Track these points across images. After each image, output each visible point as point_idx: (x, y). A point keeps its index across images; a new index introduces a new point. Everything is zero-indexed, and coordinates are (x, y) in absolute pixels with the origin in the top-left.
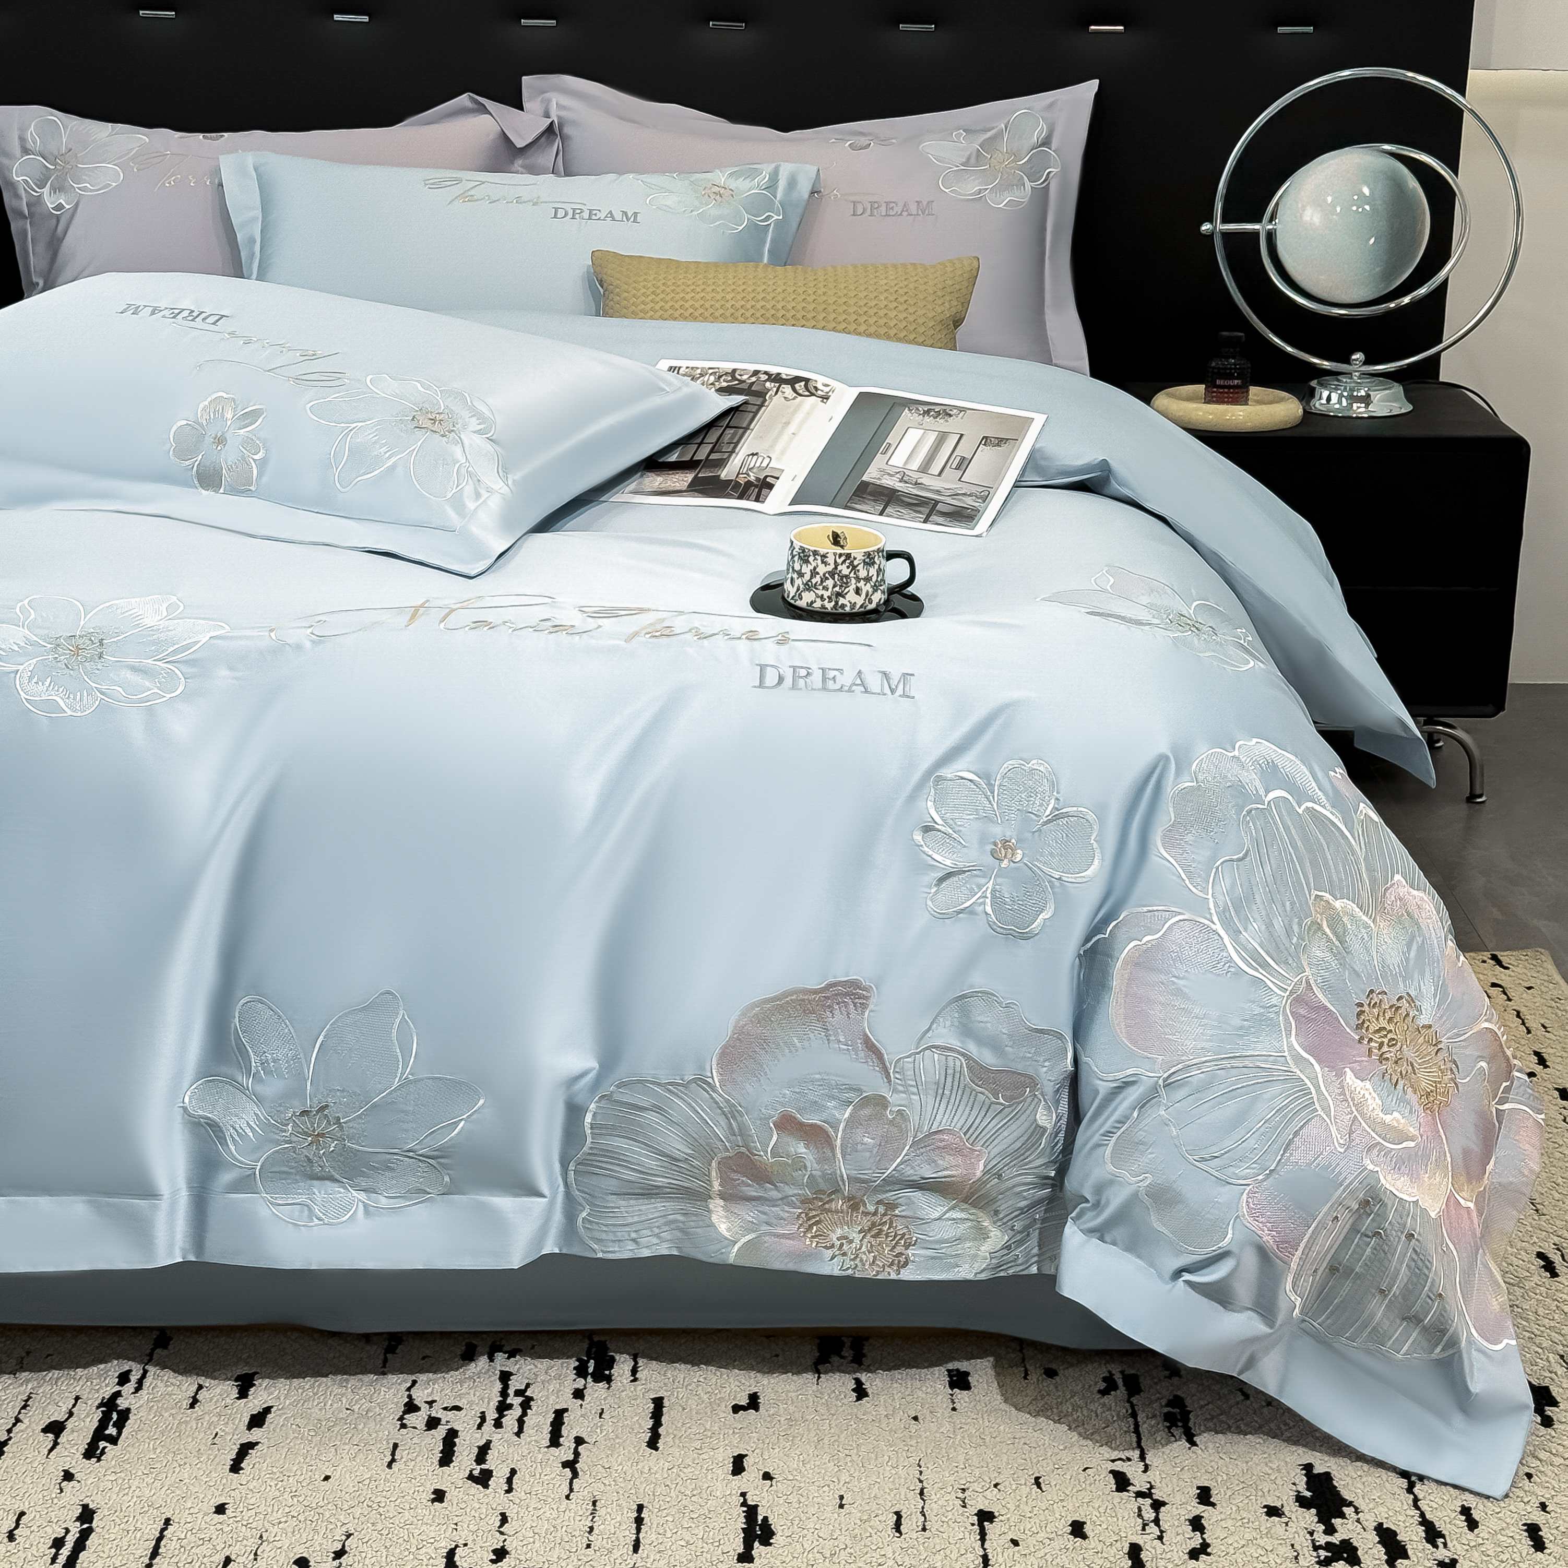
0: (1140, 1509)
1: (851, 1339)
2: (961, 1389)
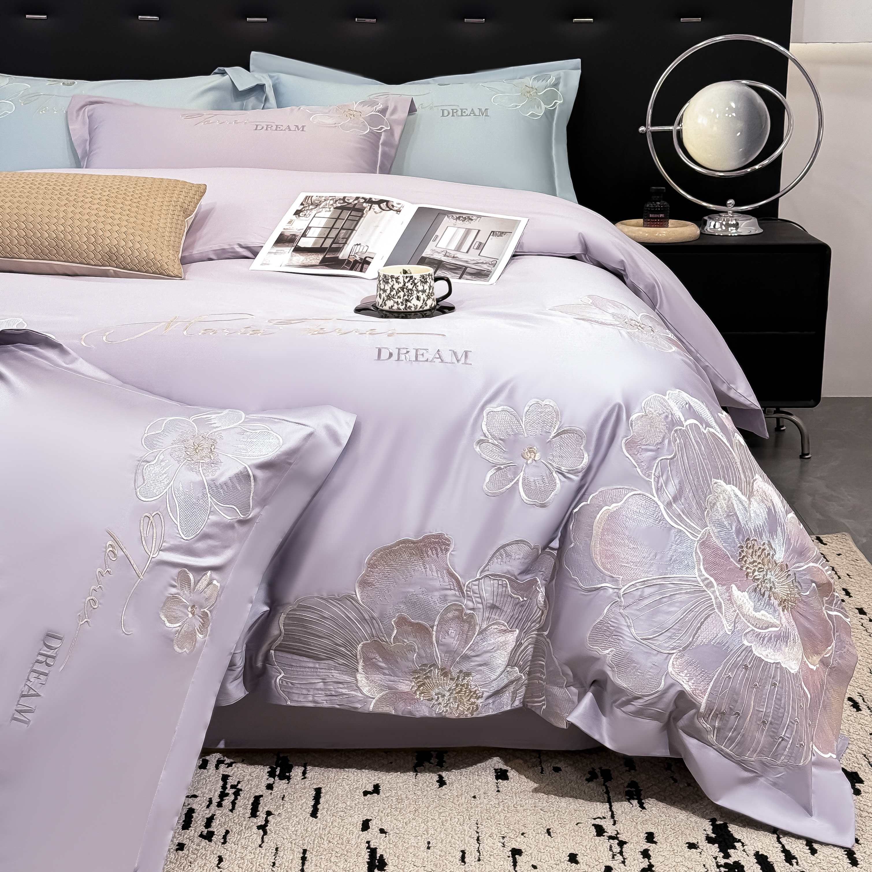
0: (611, 847)
1: (436, 753)
2: (502, 779)
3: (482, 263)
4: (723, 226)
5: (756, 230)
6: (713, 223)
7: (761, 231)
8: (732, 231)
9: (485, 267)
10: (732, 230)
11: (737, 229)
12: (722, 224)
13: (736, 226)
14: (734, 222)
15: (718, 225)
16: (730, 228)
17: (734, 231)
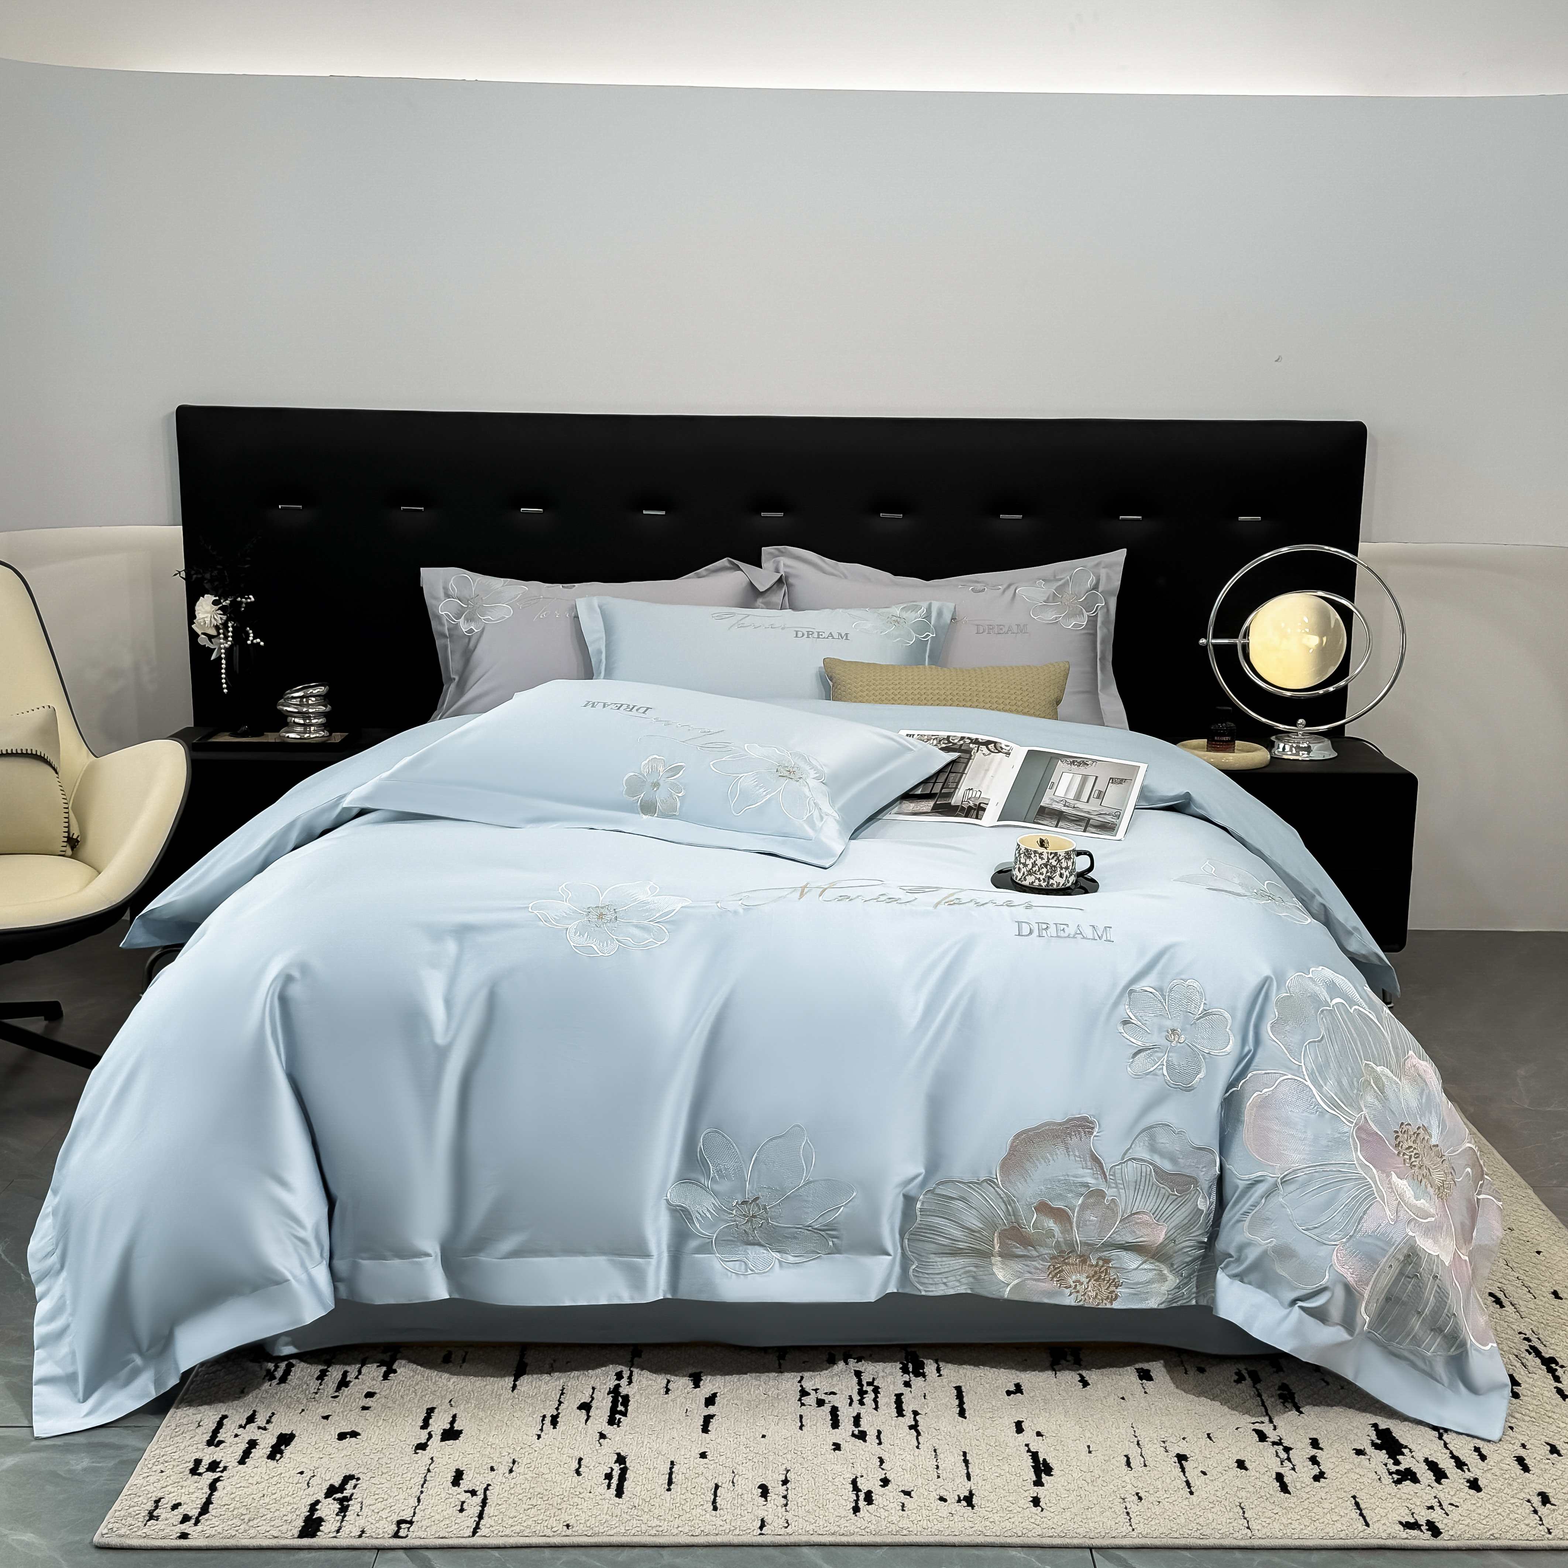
1: (1073, 1349)
2: (1146, 1380)
3: (1105, 814)
4: (1293, 749)
5: (1330, 754)
6: (1282, 745)
7: (1335, 754)
8: (1303, 756)
9: (1109, 819)
10: (1303, 754)
11: (1309, 753)
12: (1292, 747)
13: (1308, 749)
14: (1306, 745)
15: (1287, 748)
16: (1301, 753)
17: (1306, 756)
